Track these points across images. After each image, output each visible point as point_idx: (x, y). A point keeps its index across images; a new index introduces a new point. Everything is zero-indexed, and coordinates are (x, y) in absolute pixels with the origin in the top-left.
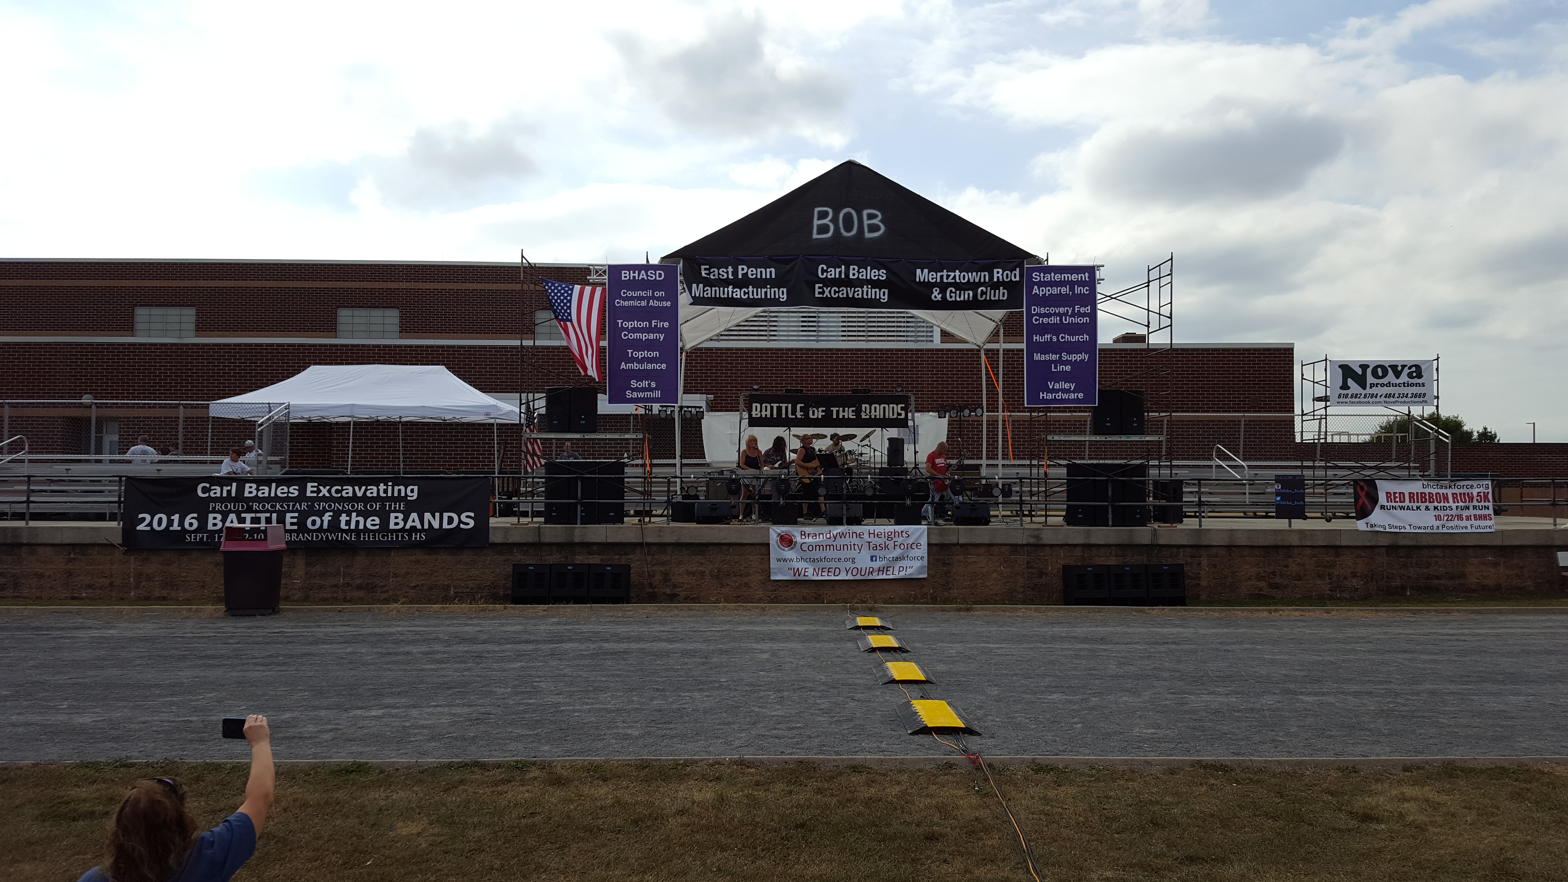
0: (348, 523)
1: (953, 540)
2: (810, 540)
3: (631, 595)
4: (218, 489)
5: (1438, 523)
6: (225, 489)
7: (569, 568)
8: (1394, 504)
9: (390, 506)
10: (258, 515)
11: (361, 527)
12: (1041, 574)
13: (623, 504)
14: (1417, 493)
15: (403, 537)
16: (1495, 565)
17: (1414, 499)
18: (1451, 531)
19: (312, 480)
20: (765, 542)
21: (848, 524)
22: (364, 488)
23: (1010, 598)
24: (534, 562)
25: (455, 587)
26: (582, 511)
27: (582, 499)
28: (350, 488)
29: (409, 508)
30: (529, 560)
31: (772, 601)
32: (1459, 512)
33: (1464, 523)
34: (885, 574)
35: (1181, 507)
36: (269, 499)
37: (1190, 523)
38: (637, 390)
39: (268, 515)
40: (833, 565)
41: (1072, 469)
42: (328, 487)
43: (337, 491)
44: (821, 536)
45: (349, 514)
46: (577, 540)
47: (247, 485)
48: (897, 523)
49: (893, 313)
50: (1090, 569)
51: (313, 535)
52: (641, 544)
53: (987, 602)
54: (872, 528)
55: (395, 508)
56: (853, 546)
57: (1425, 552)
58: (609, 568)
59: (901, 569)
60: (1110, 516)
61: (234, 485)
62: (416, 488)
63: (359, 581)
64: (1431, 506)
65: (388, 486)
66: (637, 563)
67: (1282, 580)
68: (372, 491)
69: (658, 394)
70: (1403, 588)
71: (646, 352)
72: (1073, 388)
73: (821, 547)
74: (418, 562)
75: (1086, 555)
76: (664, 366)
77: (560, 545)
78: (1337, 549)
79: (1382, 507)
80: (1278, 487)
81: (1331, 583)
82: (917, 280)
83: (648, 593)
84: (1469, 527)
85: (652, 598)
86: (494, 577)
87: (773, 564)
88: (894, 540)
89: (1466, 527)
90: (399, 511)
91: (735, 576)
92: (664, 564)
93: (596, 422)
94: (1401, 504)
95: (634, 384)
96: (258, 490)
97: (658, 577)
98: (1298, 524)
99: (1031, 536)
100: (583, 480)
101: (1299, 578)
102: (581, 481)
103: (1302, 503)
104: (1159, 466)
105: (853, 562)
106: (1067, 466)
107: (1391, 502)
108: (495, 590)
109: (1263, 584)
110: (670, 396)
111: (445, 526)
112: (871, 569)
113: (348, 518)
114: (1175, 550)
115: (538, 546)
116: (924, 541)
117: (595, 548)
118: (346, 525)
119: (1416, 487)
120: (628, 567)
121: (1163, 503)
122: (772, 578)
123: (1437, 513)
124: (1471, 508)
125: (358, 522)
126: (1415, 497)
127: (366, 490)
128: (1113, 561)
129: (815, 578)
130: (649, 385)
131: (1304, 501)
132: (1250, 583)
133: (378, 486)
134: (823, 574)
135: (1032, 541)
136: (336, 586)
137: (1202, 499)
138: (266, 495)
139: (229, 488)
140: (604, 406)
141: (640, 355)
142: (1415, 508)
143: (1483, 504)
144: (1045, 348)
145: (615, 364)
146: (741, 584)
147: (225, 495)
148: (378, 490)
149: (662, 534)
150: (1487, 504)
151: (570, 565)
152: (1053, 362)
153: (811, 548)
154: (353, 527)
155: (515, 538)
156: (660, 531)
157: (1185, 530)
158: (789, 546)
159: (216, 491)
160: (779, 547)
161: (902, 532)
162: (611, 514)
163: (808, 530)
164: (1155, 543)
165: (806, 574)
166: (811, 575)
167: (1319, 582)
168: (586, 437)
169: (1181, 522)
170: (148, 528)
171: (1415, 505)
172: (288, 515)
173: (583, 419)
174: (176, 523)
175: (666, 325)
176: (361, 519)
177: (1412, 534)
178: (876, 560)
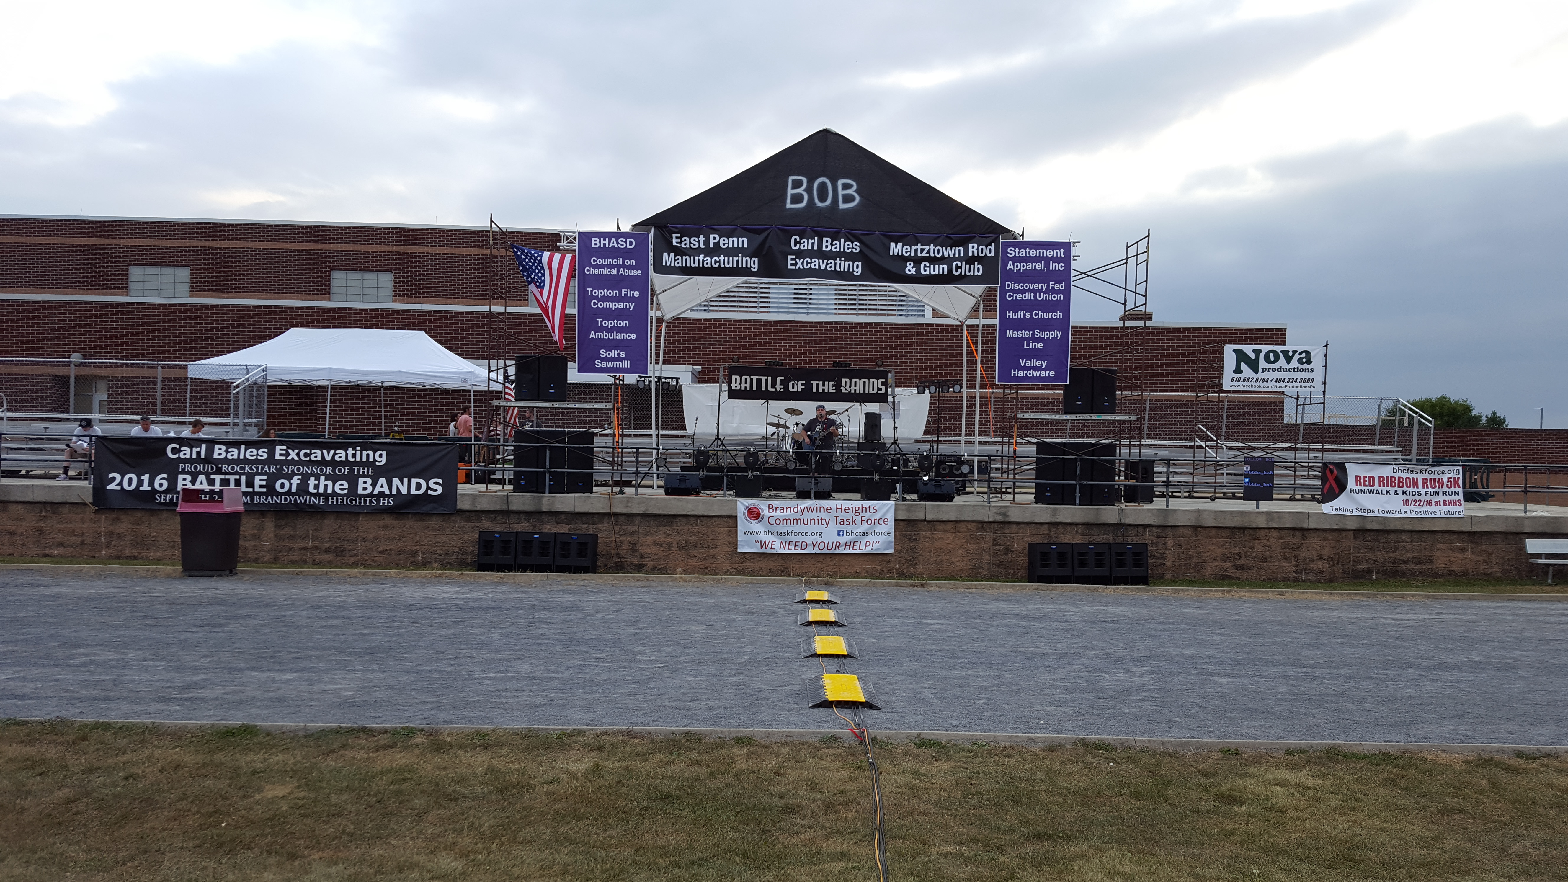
0: (317, 487)
1: (920, 516)
2: (778, 514)
3: (599, 564)
4: (188, 450)
5: (1407, 508)
6: (195, 450)
7: (535, 536)
8: (1363, 488)
9: (359, 470)
10: (227, 477)
11: (330, 491)
12: (1007, 551)
13: (592, 474)
14: (1387, 477)
15: (371, 501)
16: (1463, 550)
17: (1384, 483)
18: (1419, 516)
19: (281, 443)
20: (733, 515)
21: (816, 498)
22: (332, 452)
23: (974, 575)
24: (501, 530)
25: (423, 553)
26: (550, 480)
27: (550, 468)
28: (319, 452)
29: (378, 473)
30: (498, 527)
31: (739, 573)
32: (1428, 497)
33: (1433, 508)
34: (851, 549)
35: (1152, 487)
36: (238, 461)
37: (1159, 503)
38: (606, 359)
39: (237, 477)
40: (799, 539)
41: (1042, 447)
42: (297, 451)
43: (306, 455)
44: (789, 509)
45: (318, 478)
46: (544, 509)
47: (217, 447)
48: (863, 499)
49: (866, 286)
50: (1054, 547)
51: (281, 498)
52: (609, 514)
53: (952, 577)
54: (839, 503)
55: (363, 472)
56: (820, 521)
57: (1393, 536)
58: (575, 537)
59: (868, 544)
60: (1078, 495)
61: (204, 446)
62: (384, 453)
63: (327, 545)
64: (1400, 491)
65: (356, 450)
66: (604, 533)
67: (1247, 561)
68: (341, 456)
69: (627, 364)
70: (1369, 571)
71: (615, 321)
72: (1044, 365)
73: (789, 521)
74: (386, 527)
75: (1052, 533)
76: (633, 336)
77: (528, 514)
78: (1304, 532)
79: (1352, 491)
80: (1247, 468)
81: (1297, 566)
82: (891, 254)
83: (616, 563)
84: (1438, 512)
85: (619, 568)
86: (462, 543)
87: (741, 536)
88: (862, 515)
89: (1435, 513)
90: (368, 476)
91: (703, 547)
92: (632, 534)
93: (565, 391)
94: (1370, 488)
95: (603, 353)
96: (227, 452)
97: (626, 547)
98: (1266, 506)
99: (996, 513)
100: (551, 448)
101: (1265, 560)
102: (549, 450)
103: (1270, 485)
104: (1130, 446)
105: (821, 537)
106: (1037, 444)
107: (1360, 485)
108: (463, 557)
109: (1228, 565)
110: (639, 366)
111: (413, 492)
112: (838, 544)
113: (317, 482)
114: (1141, 530)
115: (506, 513)
116: (891, 516)
117: (563, 517)
118: (315, 489)
119: (1387, 471)
120: (595, 537)
121: (1133, 482)
122: (739, 550)
123: (1405, 497)
124: (1441, 494)
125: (326, 486)
126: (1385, 481)
127: (335, 454)
128: (1078, 540)
129: (782, 551)
130: (619, 354)
131: (1273, 484)
132: (1216, 563)
133: (346, 450)
134: (790, 547)
135: (999, 518)
136: (305, 548)
137: (1170, 479)
138: (235, 457)
139: (198, 449)
140: (574, 375)
141: (609, 324)
142: (1384, 492)
143: (1453, 489)
144: (1018, 325)
145: (584, 334)
146: (708, 556)
147: (194, 456)
148: (347, 455)
149: (630, 505)
150: (1457, 490)
151: (536, 533)
152: (1023, 339)
153: (778, 522)
154: (321, 490)
155: (483, 505)
156: (628, 501)
157: (1151, 509)
158: (757, 519)
159: (186, 453)
160: (747, 519)
161: (869, 507)
162: (580, 484)
163: (776, 503)
164: (1122, 522)
165: (773, 547)
166: (778, 548)
167: (1285, 564)
168: (555, 406)
169: (1152, 502)
170: (119, 488)
171: (1385, 489)
172: (257, 478)
173: (552, 388)
174: (146, 483)
175: (637, 294)
176: (330, 483)
177: (1380, 519)
178: (843, 535)
